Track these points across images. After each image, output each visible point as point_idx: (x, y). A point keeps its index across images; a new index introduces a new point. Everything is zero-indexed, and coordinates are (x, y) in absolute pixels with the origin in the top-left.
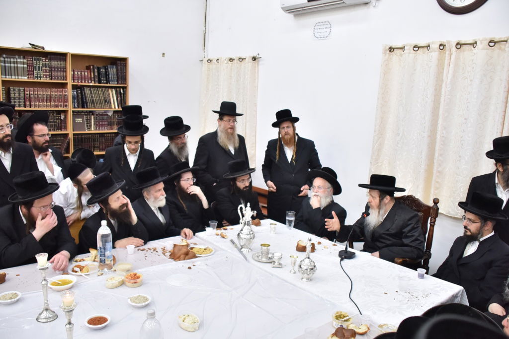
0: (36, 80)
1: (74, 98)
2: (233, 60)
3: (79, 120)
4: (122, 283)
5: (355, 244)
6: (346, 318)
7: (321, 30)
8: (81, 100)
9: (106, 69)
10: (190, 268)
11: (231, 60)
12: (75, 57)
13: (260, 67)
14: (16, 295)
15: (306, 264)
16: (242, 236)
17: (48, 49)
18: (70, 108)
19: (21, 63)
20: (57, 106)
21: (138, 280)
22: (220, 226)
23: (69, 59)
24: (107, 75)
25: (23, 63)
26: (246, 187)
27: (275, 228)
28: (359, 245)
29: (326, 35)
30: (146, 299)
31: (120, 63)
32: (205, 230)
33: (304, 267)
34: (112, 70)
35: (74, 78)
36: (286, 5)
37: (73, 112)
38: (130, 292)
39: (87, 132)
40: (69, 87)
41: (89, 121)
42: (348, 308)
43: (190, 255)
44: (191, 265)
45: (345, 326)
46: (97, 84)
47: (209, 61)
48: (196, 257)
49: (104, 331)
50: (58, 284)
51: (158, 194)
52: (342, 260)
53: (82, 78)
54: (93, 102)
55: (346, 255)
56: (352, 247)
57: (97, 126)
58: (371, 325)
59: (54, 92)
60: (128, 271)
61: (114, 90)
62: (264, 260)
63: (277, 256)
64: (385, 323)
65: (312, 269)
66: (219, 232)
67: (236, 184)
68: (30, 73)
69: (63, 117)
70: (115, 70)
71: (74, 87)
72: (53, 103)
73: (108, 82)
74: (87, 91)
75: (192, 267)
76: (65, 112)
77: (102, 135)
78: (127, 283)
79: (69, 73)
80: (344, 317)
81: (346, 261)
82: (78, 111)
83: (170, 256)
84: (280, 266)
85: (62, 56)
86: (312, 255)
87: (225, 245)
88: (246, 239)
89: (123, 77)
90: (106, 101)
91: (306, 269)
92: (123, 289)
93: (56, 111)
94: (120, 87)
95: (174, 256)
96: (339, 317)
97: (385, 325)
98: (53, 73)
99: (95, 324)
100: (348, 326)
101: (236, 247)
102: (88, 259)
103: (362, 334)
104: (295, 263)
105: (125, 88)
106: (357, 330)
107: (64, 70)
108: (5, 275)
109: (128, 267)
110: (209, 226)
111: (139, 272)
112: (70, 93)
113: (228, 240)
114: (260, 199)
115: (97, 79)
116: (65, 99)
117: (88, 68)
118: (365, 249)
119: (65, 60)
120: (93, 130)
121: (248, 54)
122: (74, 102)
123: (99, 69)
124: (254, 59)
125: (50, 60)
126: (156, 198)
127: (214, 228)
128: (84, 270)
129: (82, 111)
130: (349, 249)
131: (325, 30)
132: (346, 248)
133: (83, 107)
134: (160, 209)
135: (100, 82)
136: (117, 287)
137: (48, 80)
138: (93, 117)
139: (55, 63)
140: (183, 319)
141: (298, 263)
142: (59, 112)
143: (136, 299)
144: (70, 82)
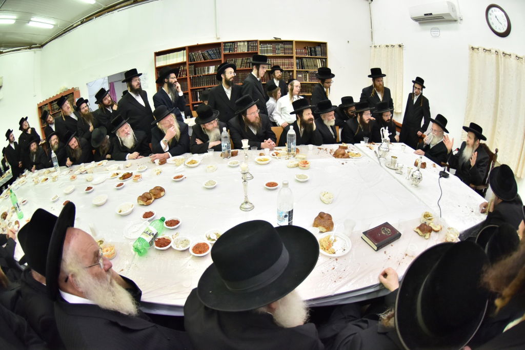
0: (277, 55)
1: (297, 64)
2: (394, 46)
3: (300, 76)
4: (298, 166)
5: (451, 169)
6: (430, 218)
7: (435, 33)
8: (301, 65)
9: (315, 48)
10: (343, 164)
11: (387, 46)
12: (297, 42)
13: (404, 51)
14: (237, 163)
15: (416, 174)
16: (381, 149)
17: (283, 39)
18: (295, 69)
19: (269, 47)
20: (287, 68)
21: (307, 165)
22: (370, 142)
23: (294, 43)
24: (315, 52)
25: (271, 47)
26: (389, 120)
27: (405, 148)
28: (453, 171)
29: (438, 35)
30: (307, 178)
31: (323, 45)
32: (360, 143)
33: (415, 177)
34: (318, 49)
35: (297, 53)
36: (413, 16)
37: (297, 71)
38: (299, 171)
39: (304, 82)
40: (295, 58)
41: (305, 77)
42: (434, 211)
43: (346, 156)
44: (344, 162)
45: (427, 224)
46: (310, 56)
47: (375, 47)
48: (349, 158)
49: (274, 191)
50: (261, 161)
51: (331, 118)
52: (440, 177)
53: (301, 53)
54: (308, 66)
55: (443, 175)
56: (448, 170)
57: (311, 79)
58: (443, 226)
59: (286, 61)
60: (304, 159)
61: (319, 60)
62: (392, 167)
63: (400, 165)
64: (452, 227)
65: (419, 179)
66: (369, 145)
67: (382, 118)
68: (274, 51)
69: (291, 74)
70: (320, 49)
71: (297, 58)
72: (286, 67)
73: (316, 55)
74: (304, 60)
75: (345, 163)
76: (293, 71)
77: (313, 84)
78: (300, 167)
79: (295, 51)
80: (429, 216)
81: (443, 178)
82: (300, 71)
83: (334, 154)
84: (401, 173)
85: (291, 42)
86: (421, 170)
87: (371, 153)
88: (384, 151)
89: (324, 53)
90: (315, 66)
91: (416, 178)
92: (297, 169)
93: (288, 71)
94: (323, 58)
95: (336, 155)
96: (426, 216)
97: (451, 228)
98: (286, 51)
99: (270, 186)
100: (429, 224)
101: (377, 156)
102: (283, 150)
103: (436, 232)
104: (410, 173)
105: (327, 58)
106: (434, 228)
107: (292, 49)
108: (237, 152)
109: (304, 157)
110: (363, 140)
111: (308, 161)
112: (295, 61)
113: (373, 151)
114: (397, 129)
115: (309, 54)
116: (292, 65)
117: (305, 48)
118: (456, 174)
119: (292, 44)
120: (308, 82)
121: (396, 43)
122: (297, 66)
123: (310, 48)
124: (400, 46)
125: (284, 44)
126: (329, 120)
127: (366, 142)
128: (279, 155)
129: (302, 71)
130: (446, 171)
131: (436, 33)
132: (444, 170)
133: (302, 69)
134: (331, 126)
135: (311, 55)
136: (293, 167)
137: (283, 55)
138: (308, 74)
139: (287, 46)
140: (323, 194)
141: (411, 173)
142: (289, 71)
143: (300, 176)
144: (295, 55)
